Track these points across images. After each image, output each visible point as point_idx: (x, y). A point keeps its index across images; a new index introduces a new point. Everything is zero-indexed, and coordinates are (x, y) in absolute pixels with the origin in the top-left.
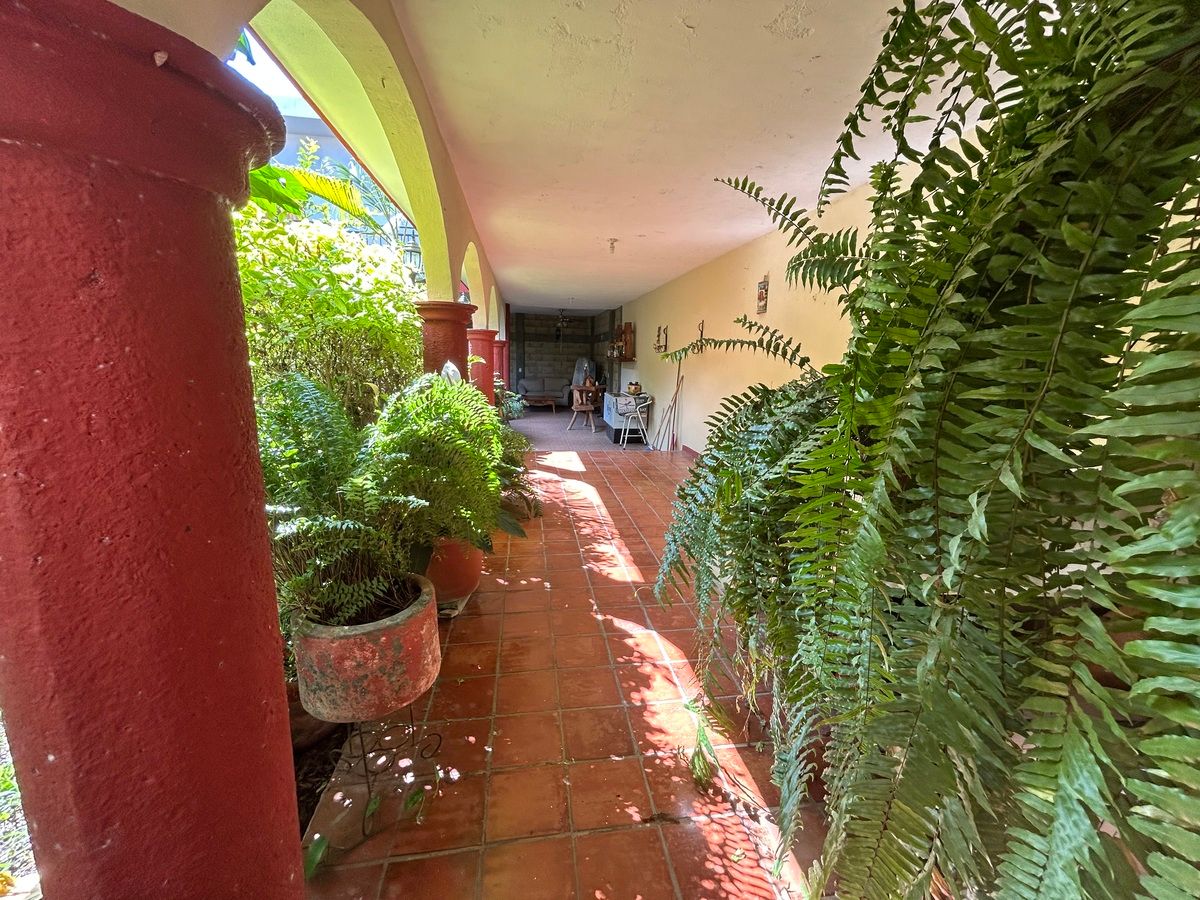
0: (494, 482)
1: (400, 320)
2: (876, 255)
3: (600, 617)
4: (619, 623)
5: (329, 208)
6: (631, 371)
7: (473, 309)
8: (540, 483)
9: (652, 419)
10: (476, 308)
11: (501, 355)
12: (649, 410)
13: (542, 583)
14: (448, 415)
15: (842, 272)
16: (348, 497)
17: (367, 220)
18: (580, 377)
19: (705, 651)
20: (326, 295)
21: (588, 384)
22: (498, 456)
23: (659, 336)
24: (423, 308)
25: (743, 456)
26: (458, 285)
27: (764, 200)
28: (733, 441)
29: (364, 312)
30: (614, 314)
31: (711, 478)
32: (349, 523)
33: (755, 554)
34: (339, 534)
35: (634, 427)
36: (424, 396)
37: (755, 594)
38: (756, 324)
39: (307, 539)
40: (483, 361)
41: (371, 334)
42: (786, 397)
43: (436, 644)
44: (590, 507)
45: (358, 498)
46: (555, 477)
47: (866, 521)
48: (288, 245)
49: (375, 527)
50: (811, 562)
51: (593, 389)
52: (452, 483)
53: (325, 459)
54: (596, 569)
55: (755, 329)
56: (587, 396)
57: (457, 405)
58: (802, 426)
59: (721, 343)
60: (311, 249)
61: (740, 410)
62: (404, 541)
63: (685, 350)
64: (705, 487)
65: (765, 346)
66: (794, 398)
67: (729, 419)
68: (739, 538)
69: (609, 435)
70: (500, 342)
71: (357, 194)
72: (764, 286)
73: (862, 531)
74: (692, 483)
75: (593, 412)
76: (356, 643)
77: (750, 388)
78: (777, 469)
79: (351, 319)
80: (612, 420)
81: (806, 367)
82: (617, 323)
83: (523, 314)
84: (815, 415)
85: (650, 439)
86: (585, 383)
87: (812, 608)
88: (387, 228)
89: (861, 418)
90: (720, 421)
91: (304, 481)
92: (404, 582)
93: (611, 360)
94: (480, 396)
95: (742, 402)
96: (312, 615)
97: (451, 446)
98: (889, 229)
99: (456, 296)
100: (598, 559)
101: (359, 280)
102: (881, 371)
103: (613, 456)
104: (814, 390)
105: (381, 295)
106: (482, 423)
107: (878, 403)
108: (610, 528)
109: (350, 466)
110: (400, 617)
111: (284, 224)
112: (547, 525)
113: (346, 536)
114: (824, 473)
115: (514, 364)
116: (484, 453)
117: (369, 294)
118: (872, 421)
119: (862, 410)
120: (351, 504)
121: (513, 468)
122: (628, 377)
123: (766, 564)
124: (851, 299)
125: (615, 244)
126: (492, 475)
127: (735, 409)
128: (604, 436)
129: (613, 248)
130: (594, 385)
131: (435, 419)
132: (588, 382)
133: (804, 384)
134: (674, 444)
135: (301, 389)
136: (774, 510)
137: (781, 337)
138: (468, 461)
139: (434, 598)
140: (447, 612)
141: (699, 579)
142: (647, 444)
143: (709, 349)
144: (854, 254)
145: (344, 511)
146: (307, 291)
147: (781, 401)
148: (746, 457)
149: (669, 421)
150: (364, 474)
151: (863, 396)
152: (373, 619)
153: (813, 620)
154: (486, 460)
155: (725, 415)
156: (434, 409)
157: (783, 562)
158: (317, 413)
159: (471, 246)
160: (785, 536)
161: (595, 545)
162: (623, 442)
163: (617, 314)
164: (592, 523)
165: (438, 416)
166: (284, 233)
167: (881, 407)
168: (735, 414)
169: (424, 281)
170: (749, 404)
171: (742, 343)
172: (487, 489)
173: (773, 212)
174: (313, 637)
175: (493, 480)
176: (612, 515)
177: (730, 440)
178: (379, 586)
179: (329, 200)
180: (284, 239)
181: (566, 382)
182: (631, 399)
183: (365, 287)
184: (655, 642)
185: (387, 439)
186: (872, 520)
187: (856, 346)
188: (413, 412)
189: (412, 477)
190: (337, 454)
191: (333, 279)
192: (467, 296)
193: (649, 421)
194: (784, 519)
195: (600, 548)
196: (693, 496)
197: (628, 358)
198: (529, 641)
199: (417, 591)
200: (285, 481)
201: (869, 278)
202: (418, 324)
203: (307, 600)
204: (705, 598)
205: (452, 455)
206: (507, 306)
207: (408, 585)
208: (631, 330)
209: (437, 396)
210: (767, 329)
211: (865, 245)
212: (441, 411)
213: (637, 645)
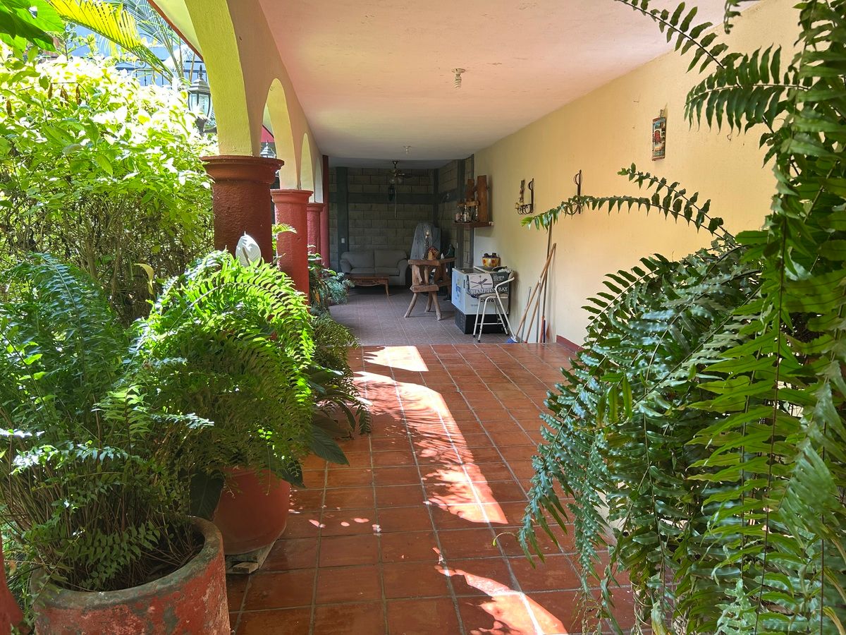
0: (304, 390)
1: (182, 181)
2: (808, 82)
3: (447, 573)
4: (473, 581)
5: (95, 40)
6: (486, 238)
7: (278, 164)
8: (368, 389)
9: (516, 302)
10: (282, 163)
11: (317, 222)
12: (511, 289)
13: (369, 525)
14: (241, 304)
15: (762, 104)
16: (107, 416)
17: (142, 52)
18: (421, 246)
19: (591, 622)
20: (87, 151)
21: (430, 257)
22: (308, 357)
23: (522, 192)
24: (213, 165)
25: (636, 353)
26: (258, 131)
27: (654, 12)
28: (622, 332)
29: (135, 173)
30: (463, 165)
31: (592, 384)
32: (109, 452)
33: (655, 488)
34: (96, 464)
35: (492, 312)
36: (209, 280)
37: (657, 545)
38: (648, 175)
39: (54, 474)
40: (292, 230)
41: (145, 200)
42: (692, 272)
43: (224, 614)
44: (435, 419)
45: (120, 418)
46: (388, 380)
47: (806, 447)
48: (39, 89)
49: (144, 456)
50: (735, 501)
51: (437, 263)
52: (247, 394)
53: (80, 365)
54: (442, 505)
55: (646, 182)
56: (430, 273)
57: (254, 291)
58: (714, 313)
59: (602, 201)
60: (68, 93)
61: (630, 290)
62: (182, 473)
63: (554, 212)
64: (584, 396)
65: (661, 204)
66: (703, 273)
67: (616, 302)
68: (632, 466)
69: (458, 323)
70: (316, 205)
71: (132, 21)
72: (661, 124)
73: (802, 461)
74: (567, 390)
75: (438, 293)
76: (114, 614)
77: (643, 260)
78: (681, 373)
79: (119, 182)
80: (463, 303)
81: (719, 231)
82: (466, 178)
83: (346, 168)
84: (733, 296)
85: (513, 328)
86: (426, 256)
87: (738, 566)
88: (169, 63)
89: (795, 303)
90: (603, 305)
91: (50, 396)
92: (182, 530)
93: (460, 225)
94: (283, 278)
95: (632, 279)
96: (58, 577)
97: (245, 345)
98: (823, 46)
99: (256, 147)
100: (445, 490)
101: (128, 131)
102: (822, 237)
103: (464, 352)
104: (730, 262)
105: (157, 150)
106: (287, 313)
107: (818, 282)
108: (459, 449)
109: (113, 374)
110: (175, 578)
111: (34, 63)
112: (375, 445)
113: (104, 468)
114: (746, 379)
115: (335, 234)
116: (291, 353)
117: (141, 149)
118: (810, 306)
119: (796, 292)
120: (112, 424)
121: (330, 370)
122: (483, 246)
123: (670, 502)
124: (776, 141)
125: (462, 75)
126: (301, 382)
127: (624, 289)
128: (452, 324)
129: (459, 79)
130: (439, 258)
131: (225, 311)
132: (430, 255)
133: (717, 254)
134: (546, 334)
135: (50, 274)
136: (680, 427)
137: (683, 192)
138: (268, 364)
139: (221, 550)
140: (243, 565)
141: (579, 522)
142: (509, 335)
143: (587, 209)
144: (777, 81)
145: (103, 434)
146: (62, 146)
147: (685, 278)
148: (640, 355)
149: (538, 303)
150: (128, 387)
151: (796, 271)
152: (140, 581)
153: (740, 584)
154: (293, 363)
155: (611, 298)
156: (224, 296)
157: (695, 498)
158: (71, 306)
159: (276, 83)
160: (695, 465)
161: (441, 472)
162: (478, 332)
163: (468, 165)
164: (437, 442)
165: (230, 306)
166: (34, 74)
167: (822, 288)
168: (624, 296)
169: (215, 130)
170: (642, 281)
171: (631, 201)
172: (294, 401)
173: (667, 28)
174: (59, 607)
175: (302, 388)
176: (463, 429)
177: (617, 331)
178: (147, 535)
179: (95, 30)
180: (34, 81)
181: (403, 255)
182: (487, 276)
183: (137, 141)
184: (523, 607)
185: (161, 338)
186: (815, 445)
187: (782, 206)
188: (195, 302)
189: (193, 388)
190: (96, 359)
191: (96, 131)
192: (273, 147)
193: (511, 303)
194: (692, 442)
195: (448, 476)
196: (568, 407)
197: (483, 222)
198: (353, 607)
199: (199, 540)
200: (27, 396)
201: (797, 112)
202: (207, 185)
203: (52, 555)
204: (588, 549)
205: (247, 357)
206: (325, 159)
207: (188, 533)
208: (485, 185)
209: (228, 278)
210: (664, 181)
211: (791, 68)
212: (232, 299)
213: (498, 612)
